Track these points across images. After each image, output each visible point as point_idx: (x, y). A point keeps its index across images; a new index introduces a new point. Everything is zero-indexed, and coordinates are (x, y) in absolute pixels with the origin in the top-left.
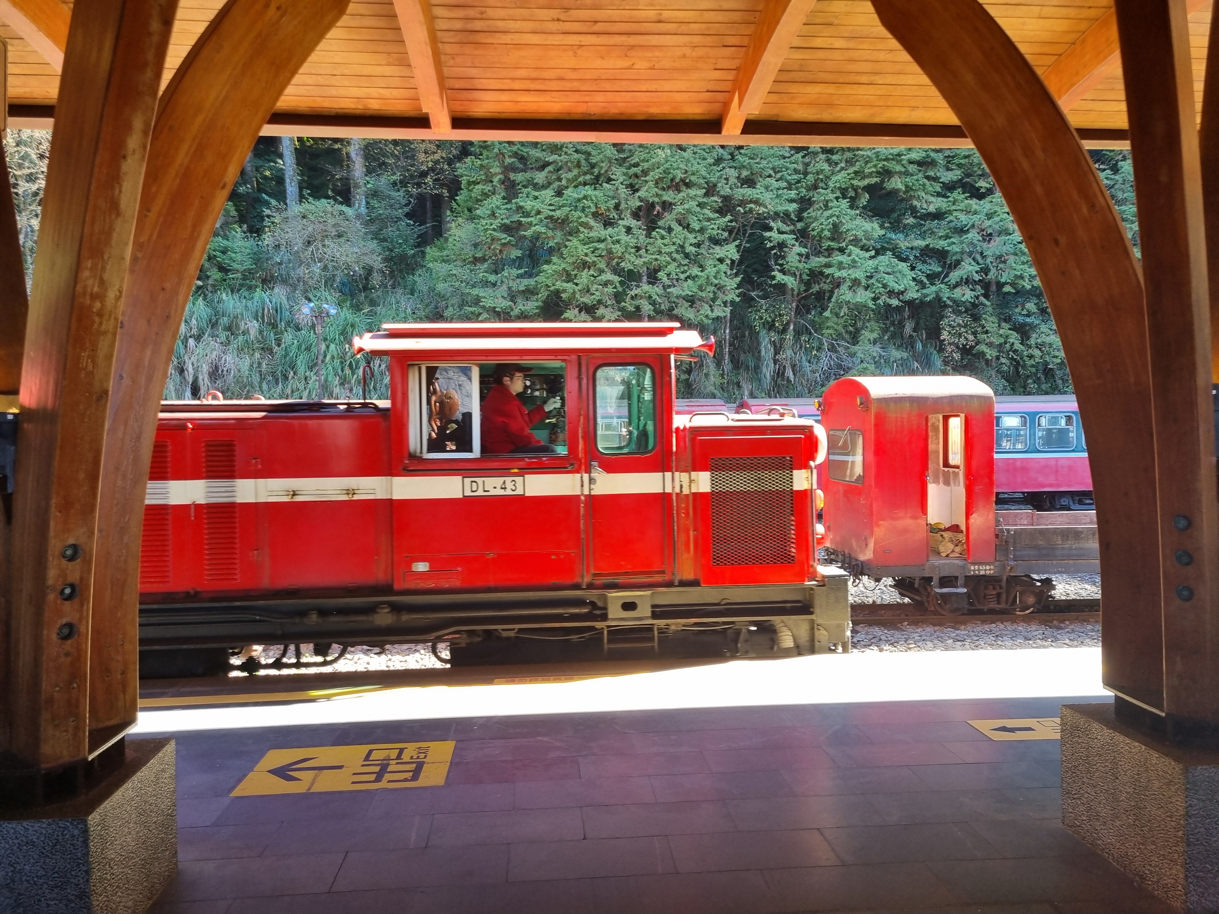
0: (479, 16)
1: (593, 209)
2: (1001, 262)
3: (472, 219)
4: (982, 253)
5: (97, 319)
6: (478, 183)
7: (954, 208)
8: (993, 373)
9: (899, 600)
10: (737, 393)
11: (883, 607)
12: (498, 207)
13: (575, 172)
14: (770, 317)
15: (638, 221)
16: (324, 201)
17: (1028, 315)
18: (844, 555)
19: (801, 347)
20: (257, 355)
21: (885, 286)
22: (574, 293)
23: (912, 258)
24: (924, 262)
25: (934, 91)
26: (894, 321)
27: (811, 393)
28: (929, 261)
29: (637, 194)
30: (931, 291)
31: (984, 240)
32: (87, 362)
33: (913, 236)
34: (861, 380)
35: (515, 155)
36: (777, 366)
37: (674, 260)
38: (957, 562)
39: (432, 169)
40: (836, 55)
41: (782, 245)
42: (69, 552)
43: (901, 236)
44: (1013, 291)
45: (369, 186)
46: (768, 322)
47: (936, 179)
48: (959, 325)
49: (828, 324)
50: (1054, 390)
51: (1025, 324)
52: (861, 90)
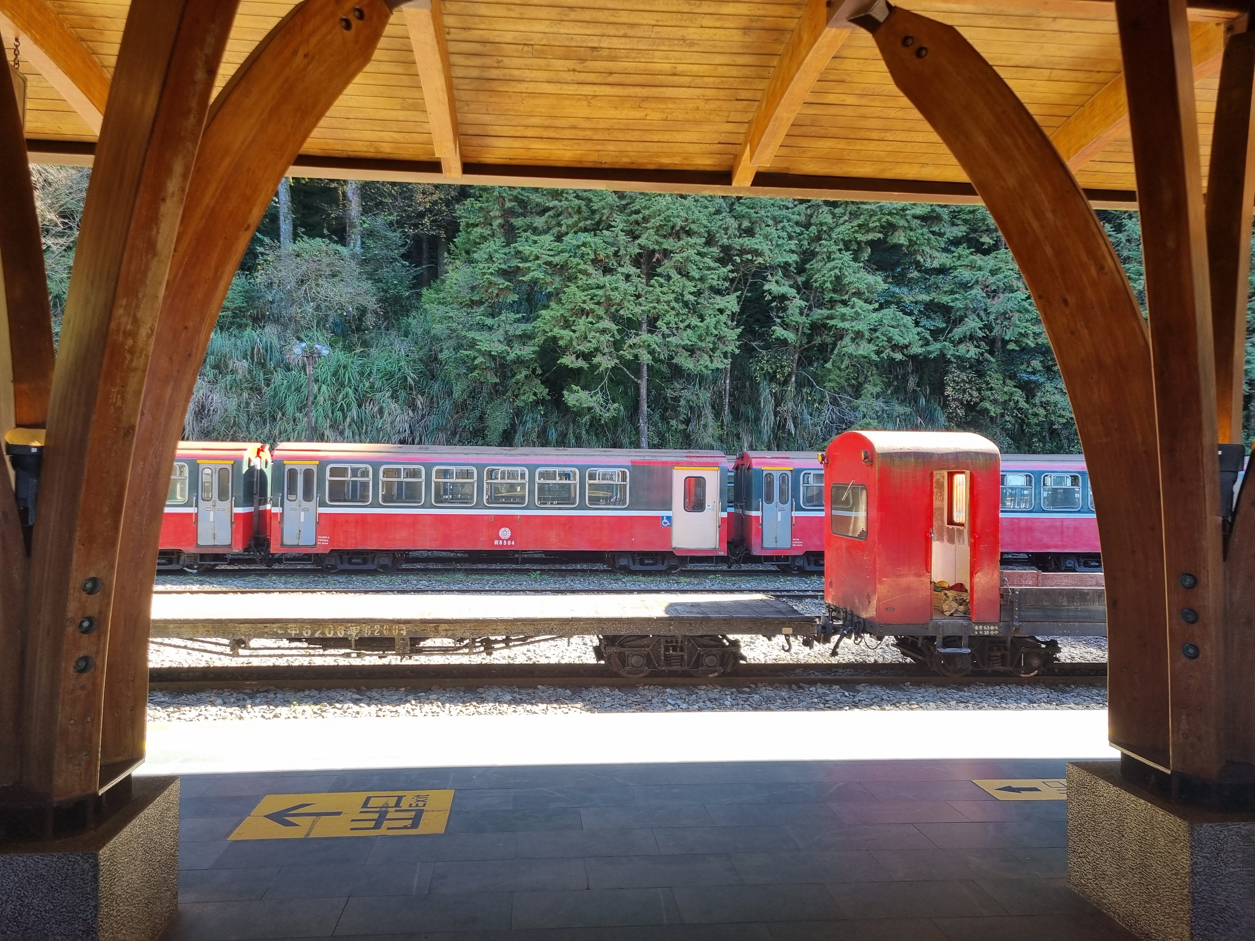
0: (496, 65)
1: (592, 256)
2: (1006, 318)
3: (471, 261)
4: (985, 310)
5: (128, 356)
6: (477, 225)
7: (958, 263)
8: (998, 431)
9: (901, 660)
10: (735, 444)
11: (884, 666)
12: (496, 251)
13: (576, 218)
14: (771, 368)
15: (638, 268)
16: (318, 239)
17: (1033, 373)
18: (846, 612)
19: (802, 400)
20: (245, 395)
21: (890, 340)
22: (571, 340)
23: (916, 312)
24: (929, 317)
25: (944, 149)
26: (897, 376)
27: (812, 447)
28: (933, 316)
29: (637, 242)
30: (935, 347)
31: (988, 296)
32: (116, 398)
33: (917, 290)
34: (864, 433)
35: (515, 199)
36: (778, 419)
37: (673, 309)
38: (961, 621)
39: (430, 211)
40: (847, 111)
41: (783, 298)
42: (89, 586)
43: (905, 290)
44: (1017, 348)
45: (365, 226)
46: (769, 373)
47: (941, 235)
48: (963, 381)
49: (831, 377)
50: (1058, 450)
51: (1029, 382)
52: (872, 146)
